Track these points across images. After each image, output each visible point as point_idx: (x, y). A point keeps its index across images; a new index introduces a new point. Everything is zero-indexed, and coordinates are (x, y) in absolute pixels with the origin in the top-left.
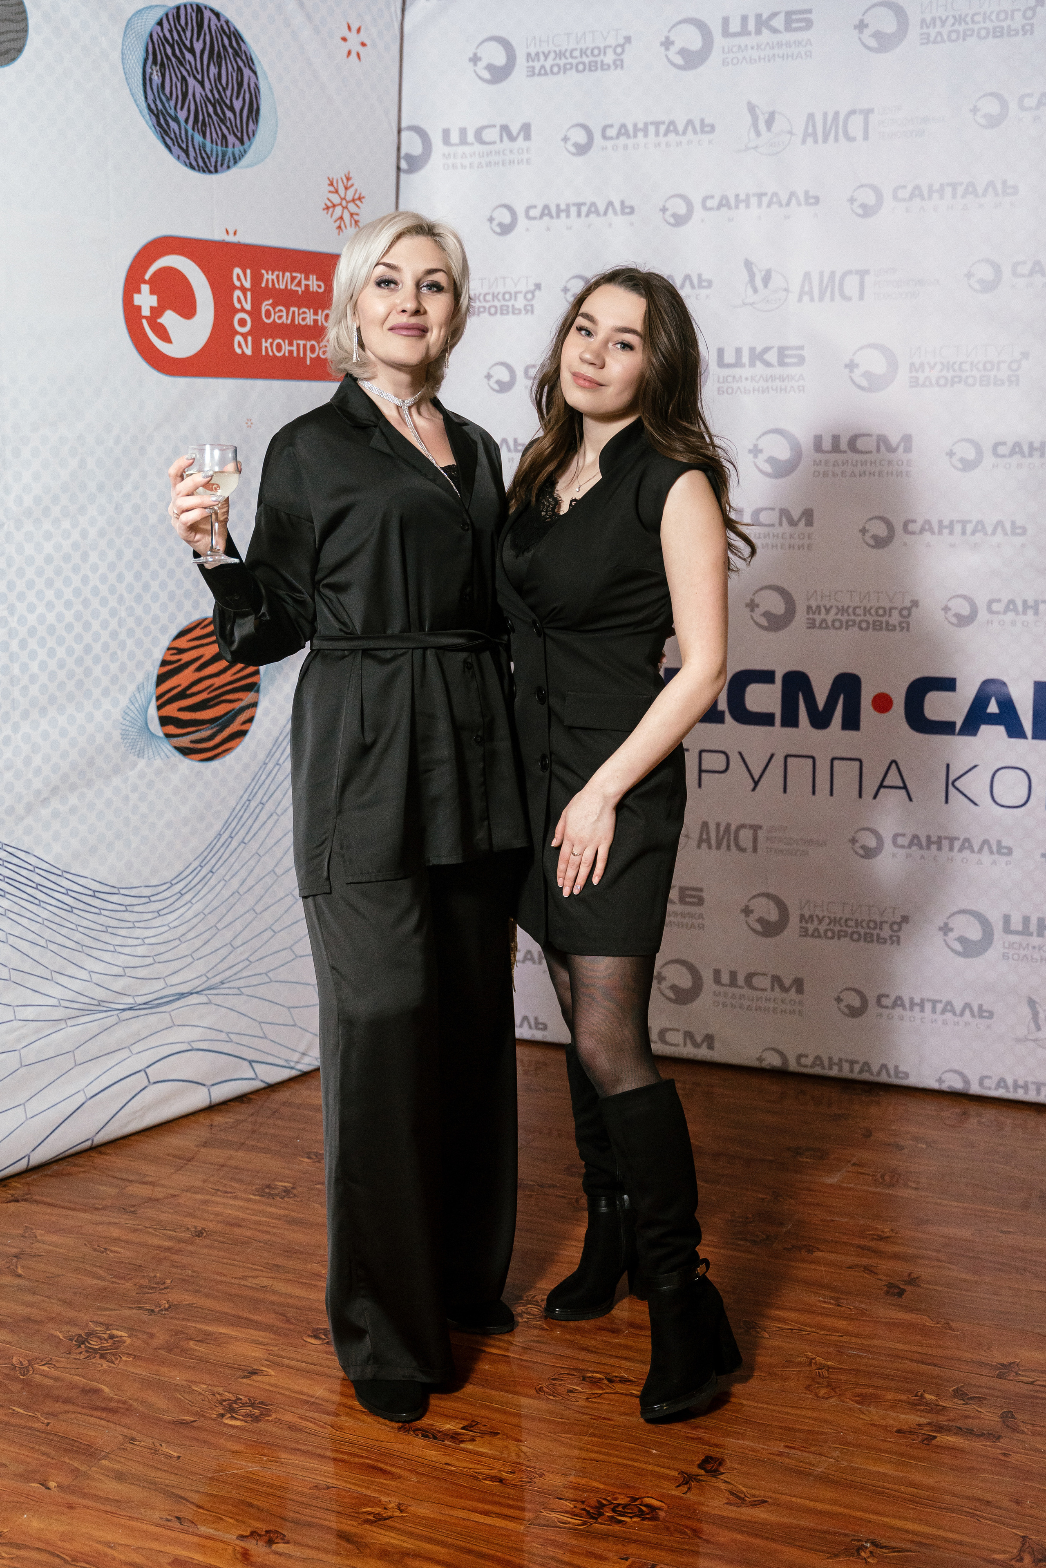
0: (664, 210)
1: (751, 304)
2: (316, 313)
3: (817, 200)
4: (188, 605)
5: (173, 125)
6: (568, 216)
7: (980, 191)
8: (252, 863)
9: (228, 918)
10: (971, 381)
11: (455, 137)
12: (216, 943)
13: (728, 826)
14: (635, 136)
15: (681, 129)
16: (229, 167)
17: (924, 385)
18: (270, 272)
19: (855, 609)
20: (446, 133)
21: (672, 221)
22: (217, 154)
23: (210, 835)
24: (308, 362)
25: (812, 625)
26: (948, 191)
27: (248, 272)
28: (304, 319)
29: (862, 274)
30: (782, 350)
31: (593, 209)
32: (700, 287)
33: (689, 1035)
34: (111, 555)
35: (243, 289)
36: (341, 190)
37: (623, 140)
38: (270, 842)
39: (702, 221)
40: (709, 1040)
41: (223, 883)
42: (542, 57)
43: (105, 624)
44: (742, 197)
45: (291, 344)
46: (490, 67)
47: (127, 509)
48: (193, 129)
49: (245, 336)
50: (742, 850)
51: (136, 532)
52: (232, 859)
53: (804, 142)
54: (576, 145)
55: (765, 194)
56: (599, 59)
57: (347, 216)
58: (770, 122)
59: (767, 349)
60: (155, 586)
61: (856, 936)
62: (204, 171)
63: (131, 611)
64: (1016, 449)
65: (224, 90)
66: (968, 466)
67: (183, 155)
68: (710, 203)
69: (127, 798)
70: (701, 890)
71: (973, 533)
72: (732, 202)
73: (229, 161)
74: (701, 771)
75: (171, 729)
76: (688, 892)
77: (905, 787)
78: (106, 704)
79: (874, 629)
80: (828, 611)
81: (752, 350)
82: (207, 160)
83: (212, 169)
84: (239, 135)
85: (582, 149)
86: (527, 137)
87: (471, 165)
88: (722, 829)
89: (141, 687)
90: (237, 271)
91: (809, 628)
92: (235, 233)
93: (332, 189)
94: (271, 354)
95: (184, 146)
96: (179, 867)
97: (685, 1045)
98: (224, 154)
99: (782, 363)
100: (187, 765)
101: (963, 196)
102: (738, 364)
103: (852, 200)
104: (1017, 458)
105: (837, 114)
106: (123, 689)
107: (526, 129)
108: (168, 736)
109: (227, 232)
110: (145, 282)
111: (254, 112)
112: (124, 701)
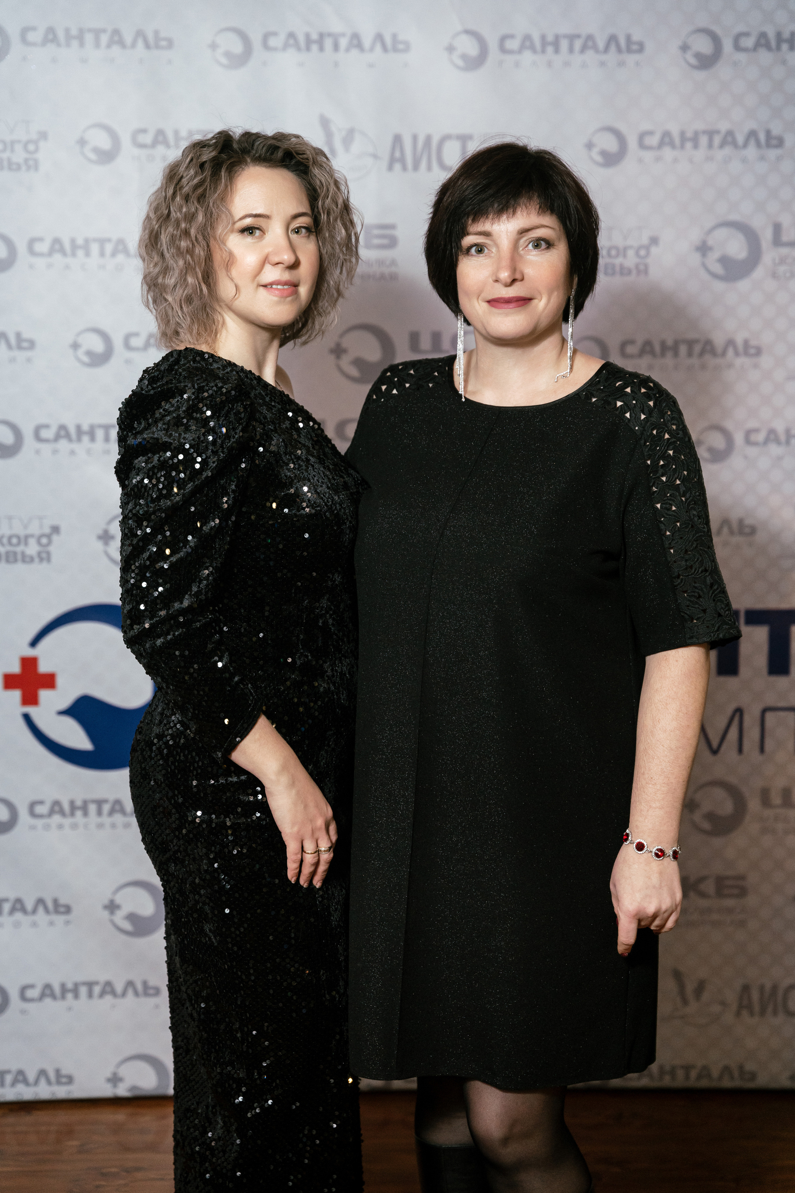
0: (214, 46)
3: (407, 47)
6: (82, 44)
7: (601, 46)
26: (564, 44)
31: (117, 38)
39: (264, 63)
44: (314, 36)
55: (342, 35)
64: (647, 348)
68: (274, 41)
72: (302, 42)
101: (582, 51)
103: (451, 49)
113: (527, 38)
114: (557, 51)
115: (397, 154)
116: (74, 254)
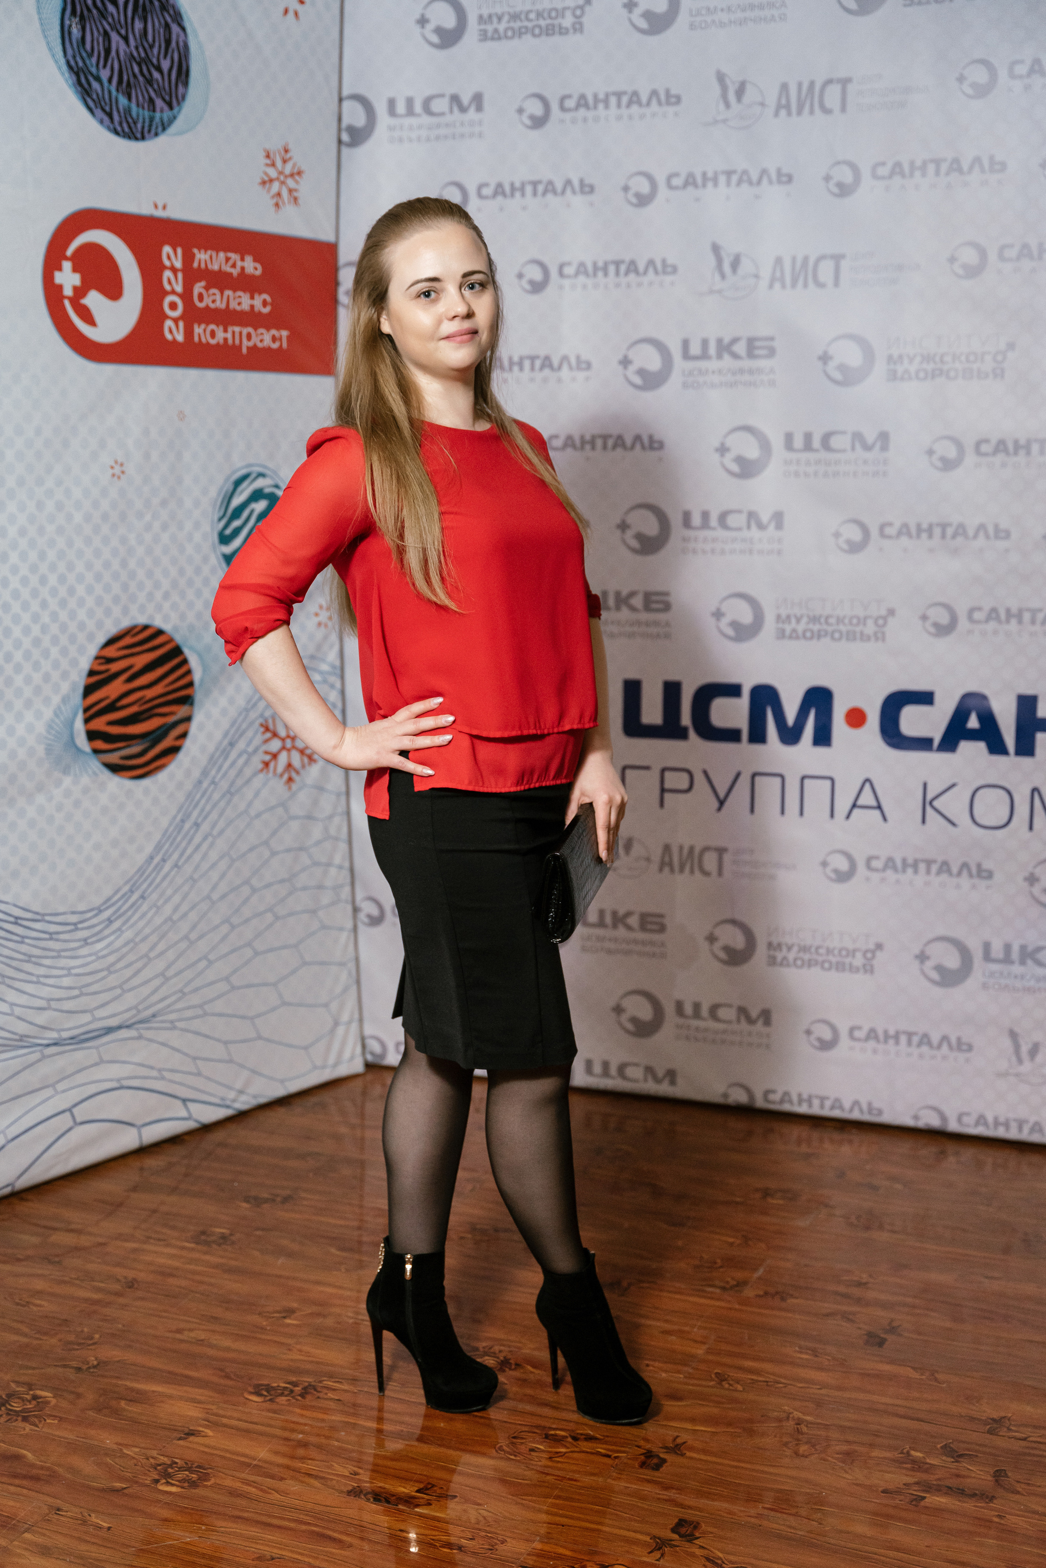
0: (626, 189)
1: (720, 292)
2: (252, 298)
3: (790, 179)
4: (117, 611)
5: (95, 85)
6: (523, 195)
7: (965, 167)
8: (186, 888)
9: (161, 947)
10: (952, 374)
11: (401, 108)
12: (147, 973)
13: (692, 849)
14: (595, 108)
15: (644, 99)
16: (156, 134)
17: (902, 379)
18: (203, 251)
19: (827, 618)
20: (392, 103)
21: (634, 200)
22: (144, 119)
23: (141, 858)
24: (244, 350)
25: (781, 635)
26: (931, 168)
27: (179, 251)
28: (239, 304)
29: (837, 258)
30: (751, 342)
31: (550, 188)
32: (665, 272)
33: (649, 1070)
34: (33, 556)
35: (174, 270)
36: (279, 163)
37: (582, 112)
38: (205, 866)
39: (668, 200)
40: (671, 1075)
41: (154, 910)
42: (495, 20)
43: (27, 631)
44: (710, 174)
45: (226, 331)
46: (439, 31)
47: (50, 505)
48: (118, 90)
49: (176, 321)
50: (706, 874)
51: (60, 530)
52: (165, 884)
53: (776, 114)
54: (532, 117)
55: (734, 172)
56: (556, 22)
57: (285, 193)
58: (740, 92)
59: (735, 340)
60: (81, 590)
61: (827, 965)
62: (130, 138)
63: (54, 616)
64: (1001, 446)
65: (151, 47)
66: (948, 465)
67: (106, 119)
68: (676, 182)
69: (50, 819)
70: (661, 916)
71: (954, 537)
72: (699, 180)
73: (157, 128)
74: (663, 790)
75: (100, 744)
76: (650, 919)
77: (879, 807)
78: (29, 716)
79: (848, 639)
80: (798, 621)
81: (719, 341)
82: (132, 125)
83: (139, 135)
84: (167, 98)
85: (538, 122)
86: (479, 108)
87: (419, 139)
88: (686, 851)
89: (65, 700)
90: (167, 249)
91: (778, 638)
92: (164, 207)
93: (268, 162)
94: (204, 340)
95: (107, 109)
96: (108, 891)
97: (646, 1080)
98: (152, 119)
99: (751, 355)
100: (116, 783)
101: (947, 174)
102: (704, 356)
103: (827, 178)
104: (1000, 457)
105: (812, 84)
106: (47, 701)
107: (478, 100)
108: (96, 751)
109: (156, 206)
110: (67, 259)
111: (183, 73)
112: (48, 713)
113: (898, 165)
114: (924, 175)
115: (778, 274)
116: (511, 369)
